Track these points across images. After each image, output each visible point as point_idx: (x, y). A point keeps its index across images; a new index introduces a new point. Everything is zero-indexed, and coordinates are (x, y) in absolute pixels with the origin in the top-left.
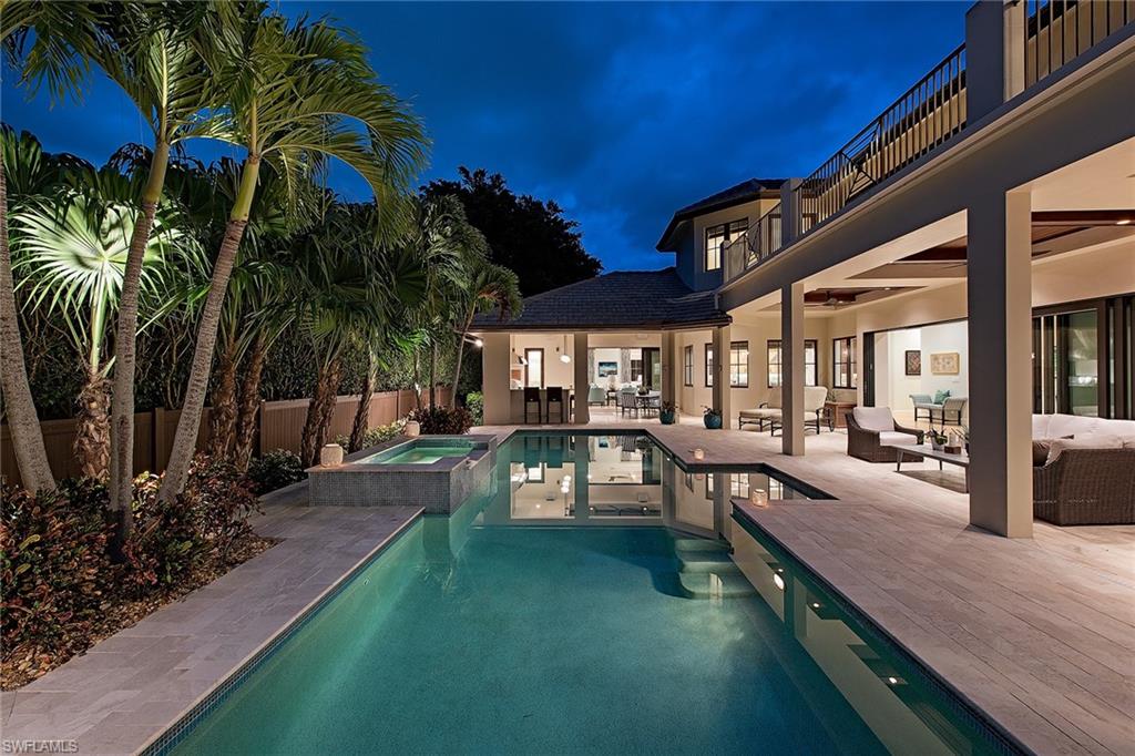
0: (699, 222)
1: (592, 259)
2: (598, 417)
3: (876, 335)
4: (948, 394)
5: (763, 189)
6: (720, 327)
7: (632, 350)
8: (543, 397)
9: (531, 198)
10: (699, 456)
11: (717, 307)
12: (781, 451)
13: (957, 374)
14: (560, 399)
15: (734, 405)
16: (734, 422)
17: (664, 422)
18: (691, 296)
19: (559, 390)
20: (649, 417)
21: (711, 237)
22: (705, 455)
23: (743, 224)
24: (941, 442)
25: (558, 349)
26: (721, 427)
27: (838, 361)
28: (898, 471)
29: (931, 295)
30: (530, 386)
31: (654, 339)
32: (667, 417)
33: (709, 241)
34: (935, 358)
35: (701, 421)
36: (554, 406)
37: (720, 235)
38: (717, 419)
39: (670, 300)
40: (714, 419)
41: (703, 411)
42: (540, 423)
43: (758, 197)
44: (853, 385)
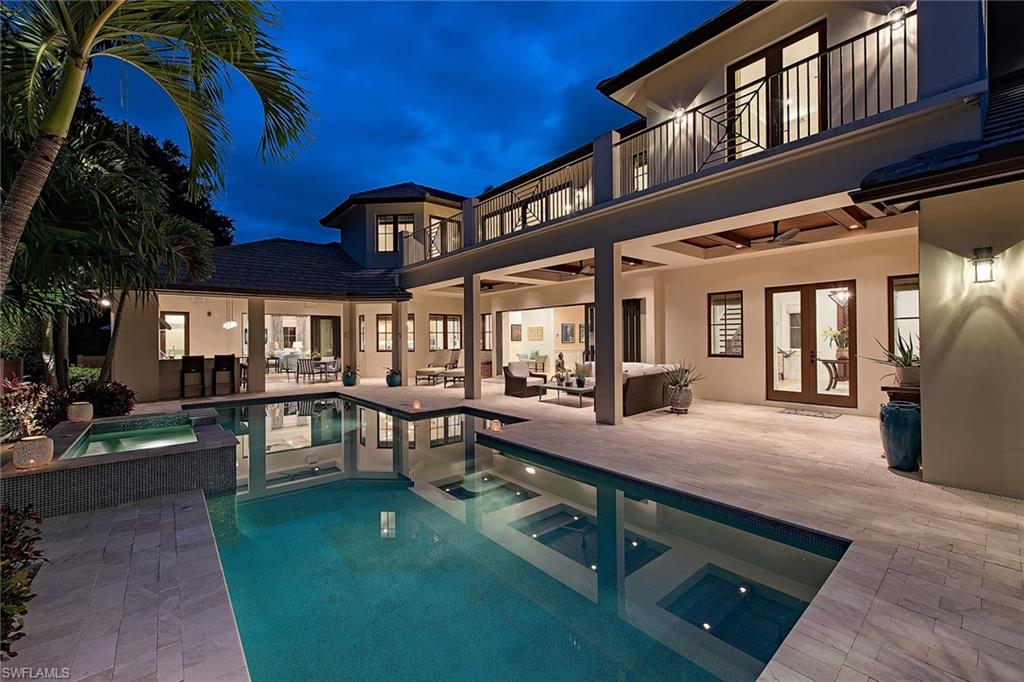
0: (371, 209)
1: (221, 217)
2: (276, 384)
3: (503, 314)
4: (537, 353)
5: (428, 195)
6: (398, 301)
7: (284, 317)
8: (208, 367)
9: (137, 129)
10: (417, 406)
11: (397, 285)
12: (464, 397)
13: (541, 340)
14: (231, 369)
15: (409, 367)
16: (411, 381)
17: (346, 385)
18: (364, 272)
19: (231, 358)
20: (327, 381)
21: (381, 223)
22: (421, 405)
23: (409, 218)
24: (562, 380)
25: (209, 314)
26: (400, 385)
27: (487, 330)
28: (540, 401)
29: (541, 290)
30: (191, 354)
31: (336, 308)
32: (350, 380)
33: (380, 226)
34: (530, 330)
35: (383, 381)
36: (223, 376)
37: (390, 223)
38: (398, 378)
39: (345, 274)
40: (394, 378)
41: (385, 373)
42: (203, 395)
43: (423, 199)
44: (487, 348)
